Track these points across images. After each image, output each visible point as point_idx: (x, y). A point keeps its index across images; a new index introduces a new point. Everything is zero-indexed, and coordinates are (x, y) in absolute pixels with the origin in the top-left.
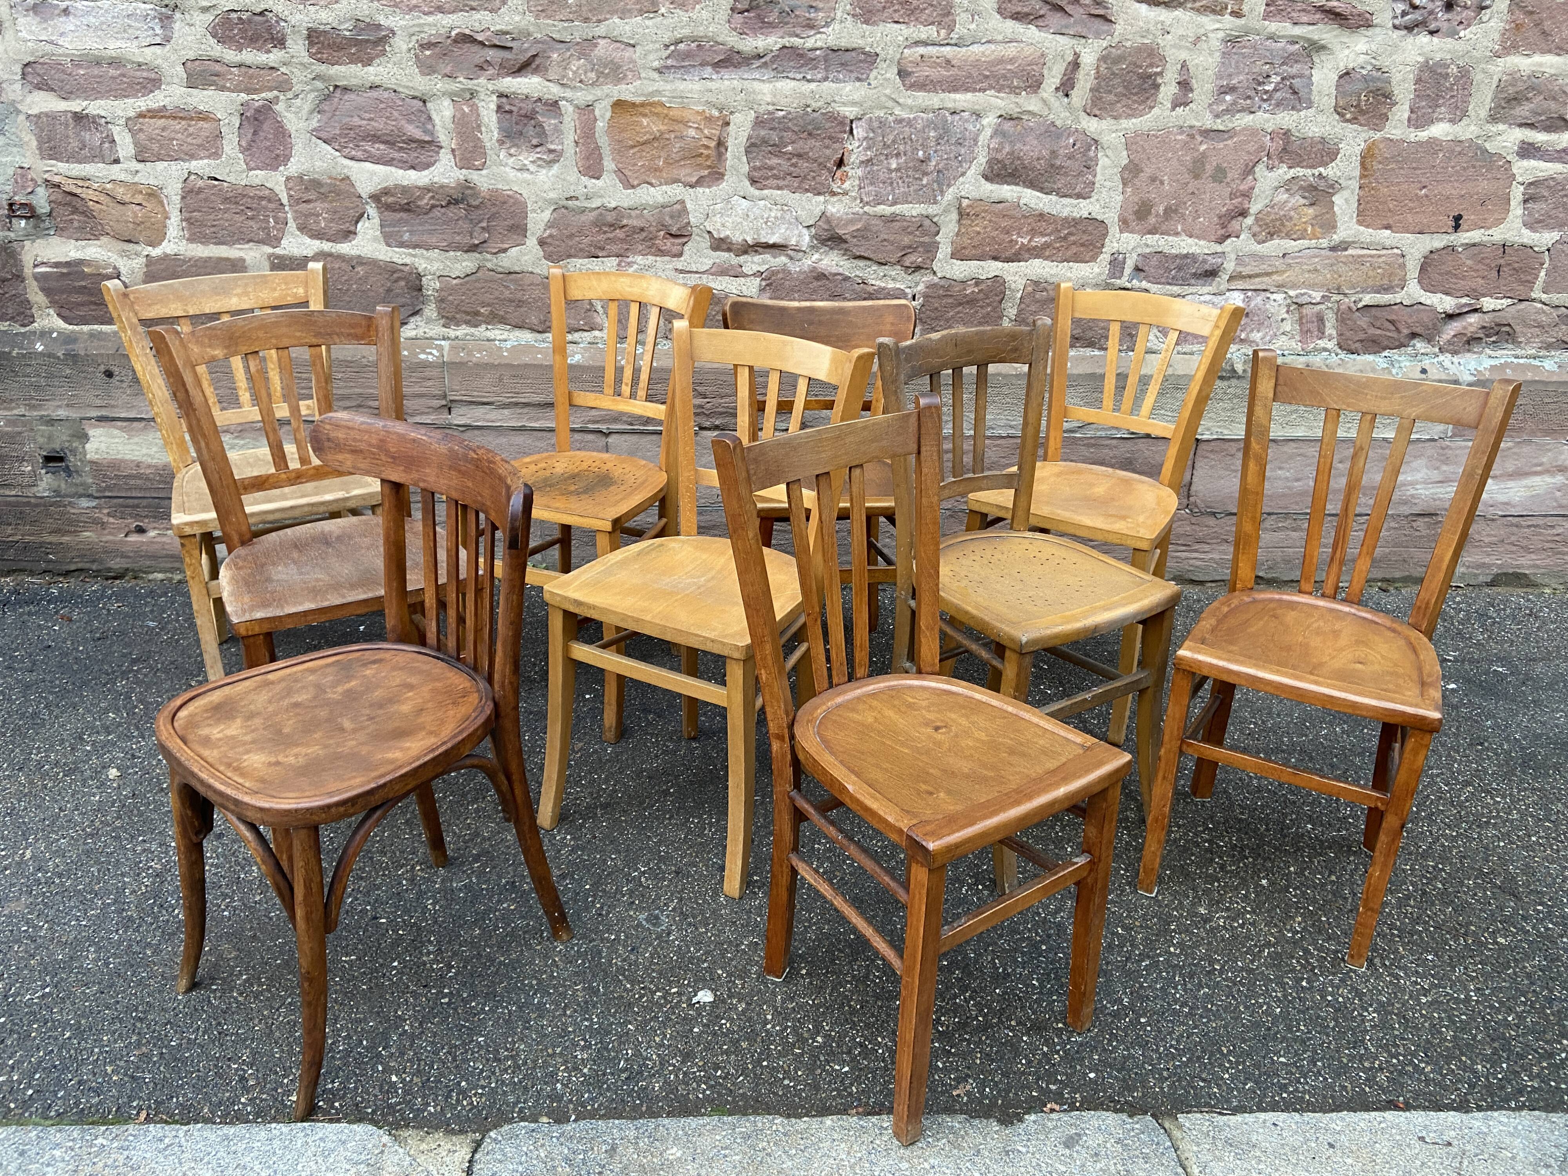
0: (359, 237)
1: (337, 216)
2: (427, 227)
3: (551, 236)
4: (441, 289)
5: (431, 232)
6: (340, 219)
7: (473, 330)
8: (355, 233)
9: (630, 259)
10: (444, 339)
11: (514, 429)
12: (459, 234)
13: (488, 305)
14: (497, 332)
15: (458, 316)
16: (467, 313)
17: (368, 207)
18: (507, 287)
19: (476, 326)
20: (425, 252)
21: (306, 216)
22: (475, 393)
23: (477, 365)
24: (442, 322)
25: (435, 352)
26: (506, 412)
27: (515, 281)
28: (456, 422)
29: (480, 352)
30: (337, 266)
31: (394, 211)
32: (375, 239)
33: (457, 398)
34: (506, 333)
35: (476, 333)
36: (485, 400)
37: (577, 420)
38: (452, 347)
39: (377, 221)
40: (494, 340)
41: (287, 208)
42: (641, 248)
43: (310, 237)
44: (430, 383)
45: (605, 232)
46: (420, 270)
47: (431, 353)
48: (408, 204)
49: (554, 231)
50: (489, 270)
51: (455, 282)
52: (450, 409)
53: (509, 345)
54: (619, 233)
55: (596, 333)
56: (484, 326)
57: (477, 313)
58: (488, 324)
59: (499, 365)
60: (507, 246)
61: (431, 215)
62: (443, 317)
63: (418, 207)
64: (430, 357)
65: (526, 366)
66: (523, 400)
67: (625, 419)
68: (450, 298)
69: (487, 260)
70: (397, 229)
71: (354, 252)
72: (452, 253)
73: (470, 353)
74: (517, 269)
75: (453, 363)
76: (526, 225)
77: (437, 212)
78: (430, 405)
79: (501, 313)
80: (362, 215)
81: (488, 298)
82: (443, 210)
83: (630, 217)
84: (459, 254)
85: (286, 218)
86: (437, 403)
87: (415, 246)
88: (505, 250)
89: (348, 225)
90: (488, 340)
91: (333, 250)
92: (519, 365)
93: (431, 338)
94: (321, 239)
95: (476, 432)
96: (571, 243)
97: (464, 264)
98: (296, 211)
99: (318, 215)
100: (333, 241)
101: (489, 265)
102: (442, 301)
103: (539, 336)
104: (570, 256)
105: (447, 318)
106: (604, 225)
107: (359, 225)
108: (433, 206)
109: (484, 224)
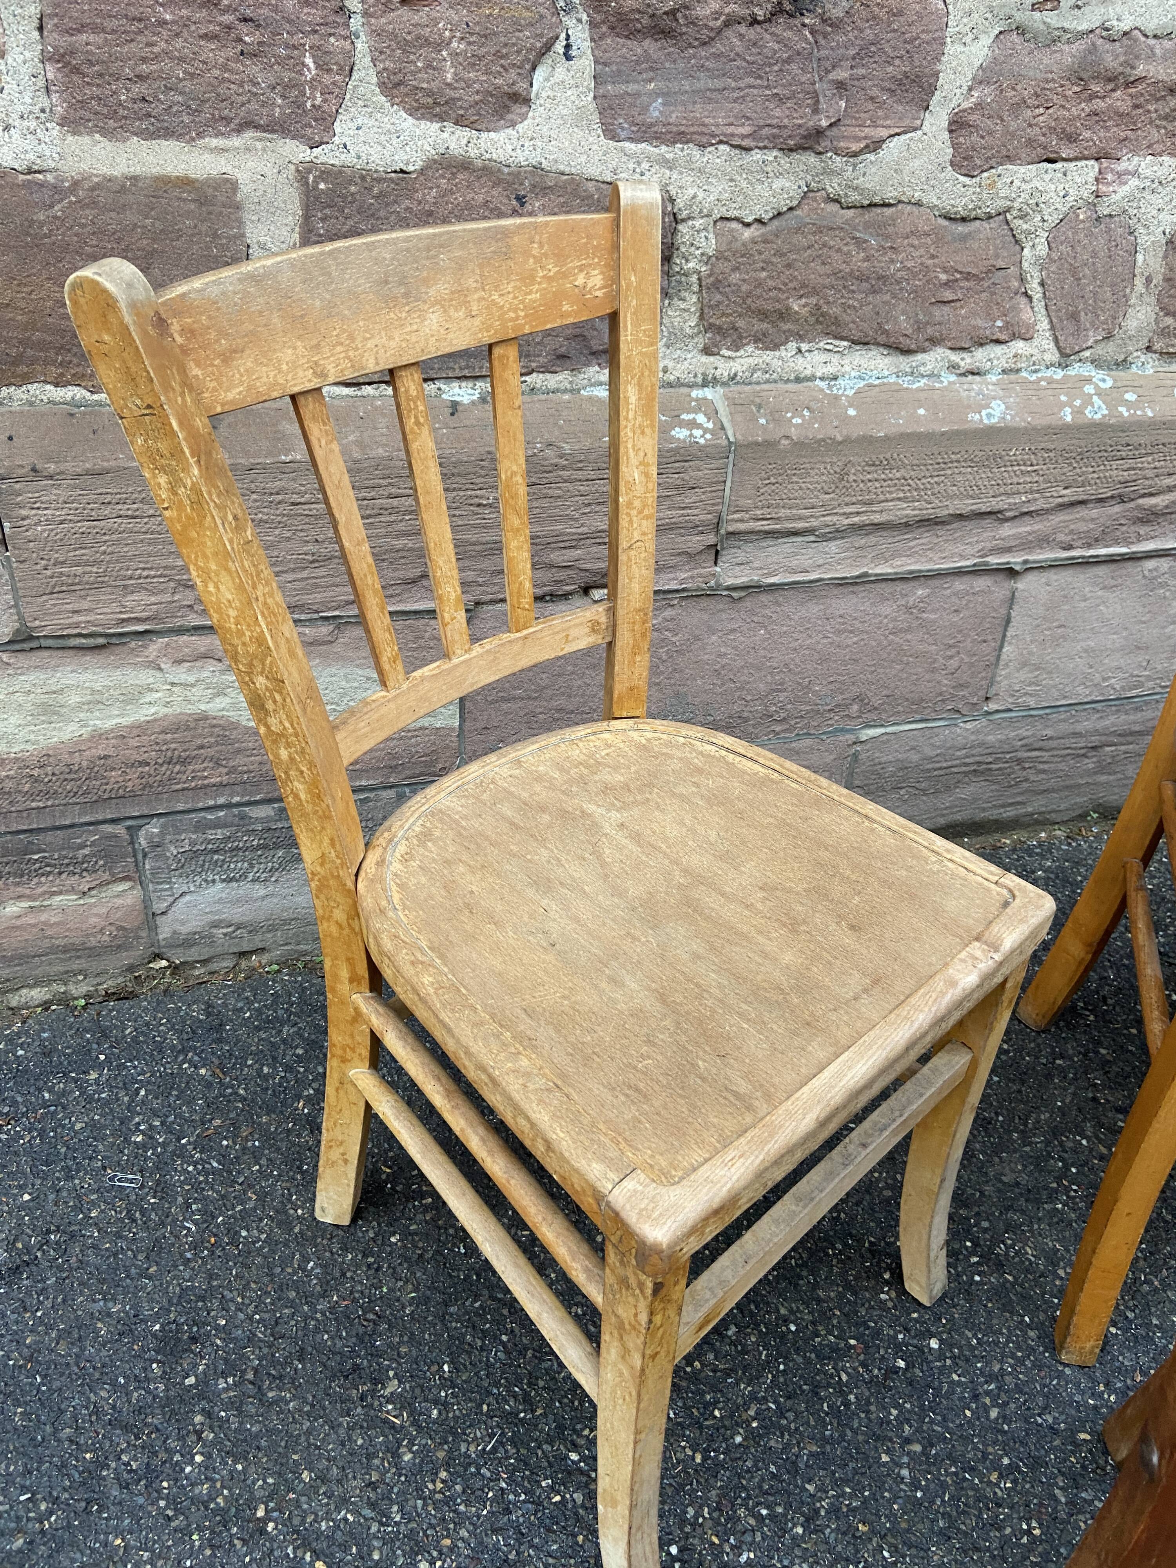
0: (537, 113)
1: (490, 48)
2: (704, 82)
3: (979, 106)
4: (720, 256)
5: (707, 97)
6: (498, 55)
7: (768, 356)
8: (527, 101)
9: (1123, 166)
10: (705, 384)
11: (843, 583)
12: (780, 100)
13: (815, 292)
14: (818, 357)
15: (741, 323)
16: (763, 315)
17: (569, 21)
18: (860, 243)
19: (776, 347)
20: (696, 152)
21: (406, 46)
22: (783, 513)
23: (799, 445)
24: (701, 341)
25: (701, 418)
26: (833, 547)
27: (879, 228)
28: (730, 582)
29: (796, 412)
30: (480, 198)
31: (632, 34)
32: (579, 119)
33: (742, 527)
34: (835, 359)
35: (776, 364)
36: (800, 525)
37: (970, 550)
38: (734, 404)
39: (585, 63)
40: (812, 378)
41: (356, 22)
42: (1155, 135)
43: (412, 112)
44: (691, 498)
45: (1093, 97)
46: (680, 203)
47: (693, 424)
48: (672, 13)
49: (986, 94)
50: (830, 200)
51: (747, 234)
52: (717, 552)
53: (847, 387)
54: (1120, 100)
55: (1019, 346)
56: (792, 345)
57: (784, 315)
58: (801, 338)
59: (847, 441)
60: (884, 133)
61: (719, 46)
62: (710, 327)
63: (692, 23)
64: (697, 433)
65: (904, 437)
66: (877, 518)
67: (1061, 537)
68: (735, 277)
69: (832, 173)
70: (632, 88)
71: (524, 157)
72: (757, 155)
73: (775, 416)
74: (890, 195)
75: (749, 445)
76: (936, 75)
77: (733, 40)
78: (683, 547)
79: (835, 310)
80: (548, 47)
81: (816, 274)
82: (752, 33)
83: (1151, 56)
84: (770, 156)
85: (350, 55)
86: (697, 542)
87: (680, 137)
88: (876, 145)
89: (513, 74)
90: (798, 380)
91: (473, 153)
92: (887, 438)
93: (679, 384)
94: (441, 118)
95: (764, 598)
96: (1013, 125)
97: (777, 184)
98: (377, 33)
99: (438, 46)
100: (471, 125)
101: (833, 186)
102: (716, 285)
103: (905, 363)
104: (1009, 159)
105: (719, 330)
106: (1096, 77)
107: (539, 75)
108: (731, 22)
109: (842, 74)
